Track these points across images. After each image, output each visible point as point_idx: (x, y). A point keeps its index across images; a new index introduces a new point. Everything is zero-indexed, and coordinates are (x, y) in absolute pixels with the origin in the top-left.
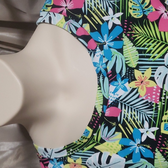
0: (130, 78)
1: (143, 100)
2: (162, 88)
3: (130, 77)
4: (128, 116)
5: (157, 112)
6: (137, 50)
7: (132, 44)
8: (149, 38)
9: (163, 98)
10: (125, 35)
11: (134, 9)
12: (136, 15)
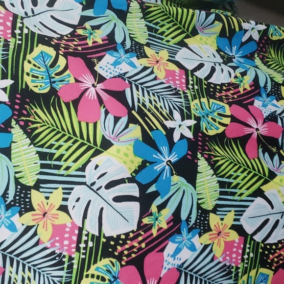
0: (23, 206)
1: (45, 249)
2: (81, 226)
3: (22, 204)
4: (17, 281)
5: (71, 273)
6: (38, 152)
7: (28, 141)
8: (58, 132)
9: (82, 245)
10: (15, 122)
11: (33, 76)
12: (37, 87)
